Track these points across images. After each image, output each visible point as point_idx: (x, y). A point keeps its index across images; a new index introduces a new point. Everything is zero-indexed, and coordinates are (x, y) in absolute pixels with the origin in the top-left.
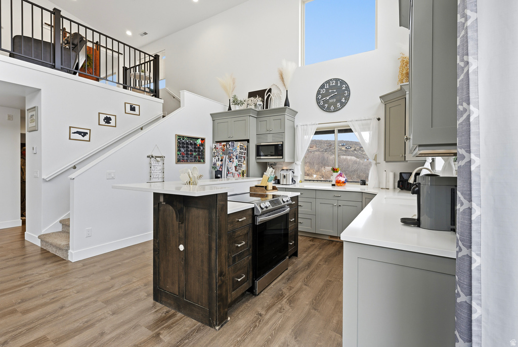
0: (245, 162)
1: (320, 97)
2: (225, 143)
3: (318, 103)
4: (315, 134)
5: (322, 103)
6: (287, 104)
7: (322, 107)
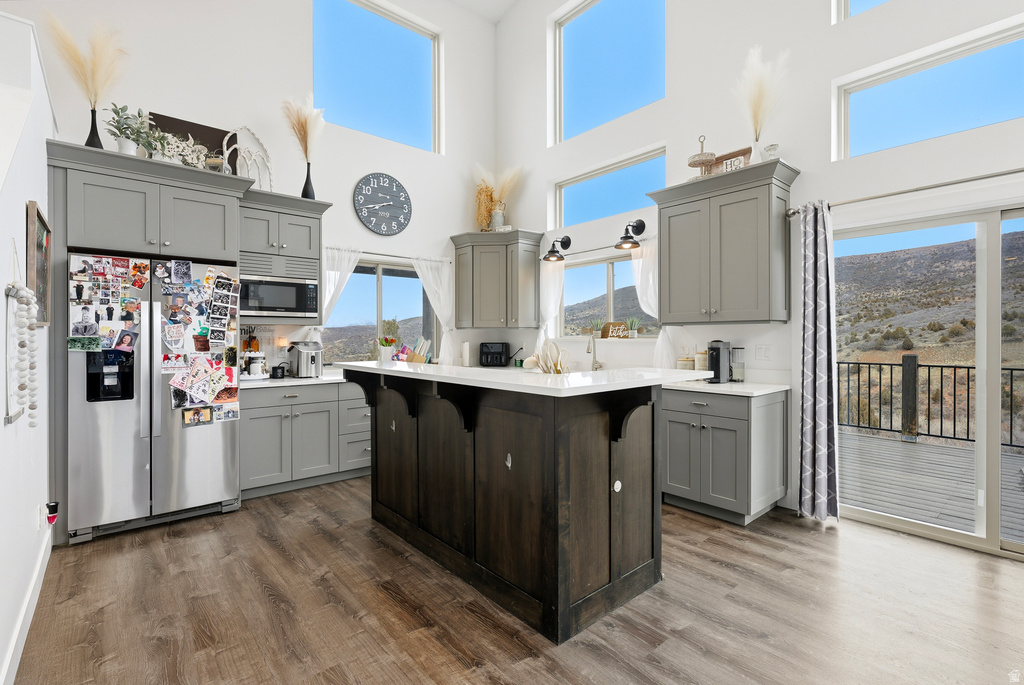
0: (233, 325)
1: (361, 199)
2: (147, 262)
3: (357, 211)
4: (355, 271)
5: (365, 213)
6: (307, 192)
7: (364, 222)
